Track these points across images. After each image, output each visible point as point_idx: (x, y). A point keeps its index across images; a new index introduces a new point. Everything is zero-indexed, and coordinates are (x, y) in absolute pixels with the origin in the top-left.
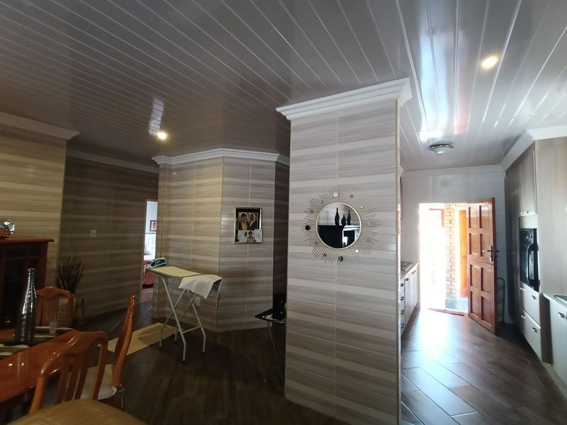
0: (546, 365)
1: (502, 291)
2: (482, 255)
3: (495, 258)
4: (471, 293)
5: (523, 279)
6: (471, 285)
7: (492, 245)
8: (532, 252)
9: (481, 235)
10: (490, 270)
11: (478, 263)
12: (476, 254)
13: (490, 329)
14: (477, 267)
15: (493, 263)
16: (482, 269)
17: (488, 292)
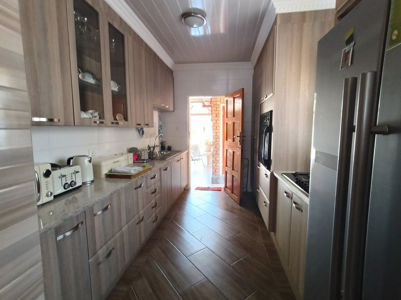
0: (272, 234)
1: (247, 168)
2: (234, 141)
3: (242, 142)
4: (226, 172)
5: (260, 159)
6: (226, 166)
7: (241, 131)
8: (268, 134)
9: (234, 123)
10: (238, 153)
11: (231, 147)
12: (230, 140)
13: (236, 200)
14: (230, 151)
15: (240, 147)
16: (233, 152)
17: (236, 171)
